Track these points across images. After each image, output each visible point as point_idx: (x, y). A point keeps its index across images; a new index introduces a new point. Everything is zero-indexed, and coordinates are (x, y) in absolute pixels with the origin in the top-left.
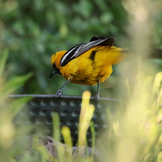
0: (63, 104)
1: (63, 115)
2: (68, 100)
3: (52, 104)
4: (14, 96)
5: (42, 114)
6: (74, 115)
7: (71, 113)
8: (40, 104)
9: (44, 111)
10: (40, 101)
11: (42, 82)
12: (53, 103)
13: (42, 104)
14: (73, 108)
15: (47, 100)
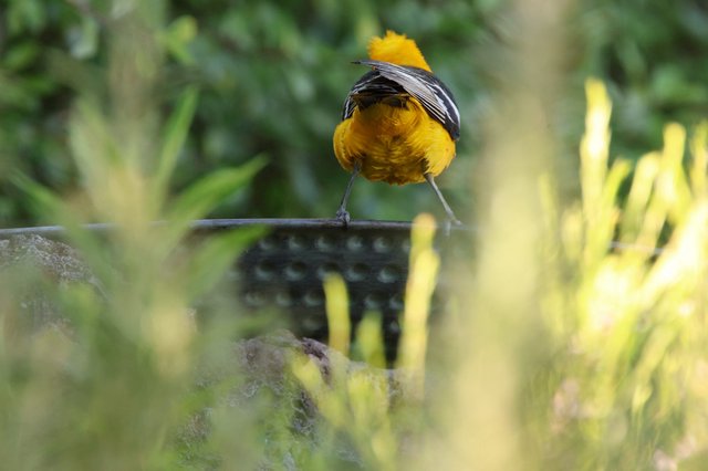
0: (354, 245)
1: (354, 276)
2: (368, 234)
3: (322, 245)
4: (209, 222)
5: (292, 275)
6: (385, 277)
7: (377, 271)
8: (285, 246)
9: (299, 266)
10: (286, 238)
11: (302, 184)
12: (325, 242)
13: (294, 245)
14: (384, 257)
15: (305, 234)
